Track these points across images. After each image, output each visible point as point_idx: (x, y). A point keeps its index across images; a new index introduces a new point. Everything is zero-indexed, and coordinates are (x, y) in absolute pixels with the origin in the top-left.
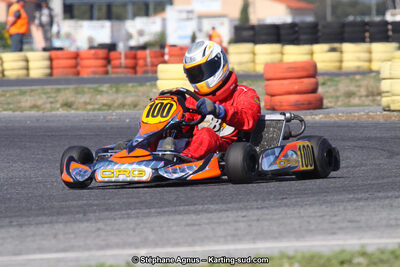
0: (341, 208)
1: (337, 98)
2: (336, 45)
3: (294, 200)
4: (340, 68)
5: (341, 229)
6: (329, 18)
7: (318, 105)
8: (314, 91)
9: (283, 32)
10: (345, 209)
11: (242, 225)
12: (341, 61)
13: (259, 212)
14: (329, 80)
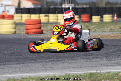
0: (48, 63)
1: (48, 31)
2: (47, 14)
3: (34, 61)
4: (49, 21)
5: (48, 70)
6: (45, 6)
7: (42, 33)
8: (40, 28)
9: (31, 10)
11: (17, 68)
12: (49, 19)
13: (23, 65)
14: (45, 25)
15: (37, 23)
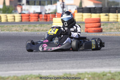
0: (105, 60)
1: (107, 29)
2: (107, 14)
3: (91, 58)
4: (109, 21)
5: (104, 66)
6: (106, 6)
7: (101, 31)
8: (100, 27)
9: (92, 10)
10: (106, 60)
12: (109, 19)
13: (80, 61)
14: (105, 24)
15: (97, 21)
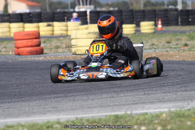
0: (50, 101)
1: (51, 49)
2: (51, 23)
3: (27, 98)
4: (53, 34)
5: (49, 111)
6: (48, 10)
7: (41, 52)
8: (39, 45)
9: (24, 17)
10: (51, 102)
12: (53, 31)
13: (9, 104)
14: (47, 40)
15: (34, 37)
